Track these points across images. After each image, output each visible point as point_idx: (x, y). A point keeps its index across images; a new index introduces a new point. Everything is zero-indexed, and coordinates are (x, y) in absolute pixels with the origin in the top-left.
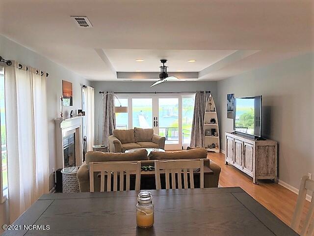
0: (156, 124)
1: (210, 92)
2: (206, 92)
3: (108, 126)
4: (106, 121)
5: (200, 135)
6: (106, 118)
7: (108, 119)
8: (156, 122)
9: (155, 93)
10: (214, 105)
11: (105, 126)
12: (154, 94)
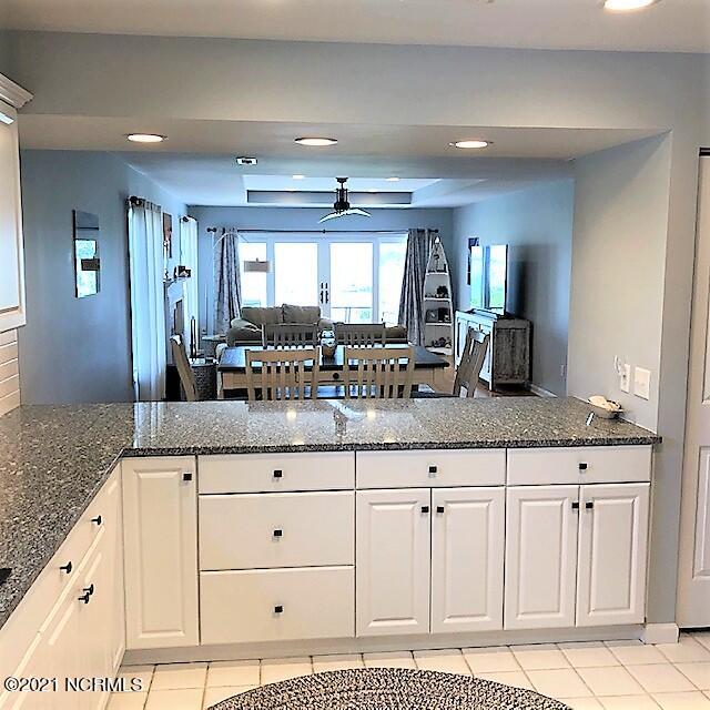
0: (324, 297)
1: (437, 231)
2: (430, 231)
3: (226, 300)
4: (221, 290)
5: (416, 321)
6: (221, 284)
7: (226, 286)
8: (324, 294)
9: (324, 232)
10: (443, 260)
11: (220, 300)
12: (322, 235)
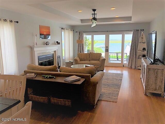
2: (141, 30)
5: (134, 59)
7: (80, 47)
8: (107, 49)
9: (107, 31)
10: (144, 39)
